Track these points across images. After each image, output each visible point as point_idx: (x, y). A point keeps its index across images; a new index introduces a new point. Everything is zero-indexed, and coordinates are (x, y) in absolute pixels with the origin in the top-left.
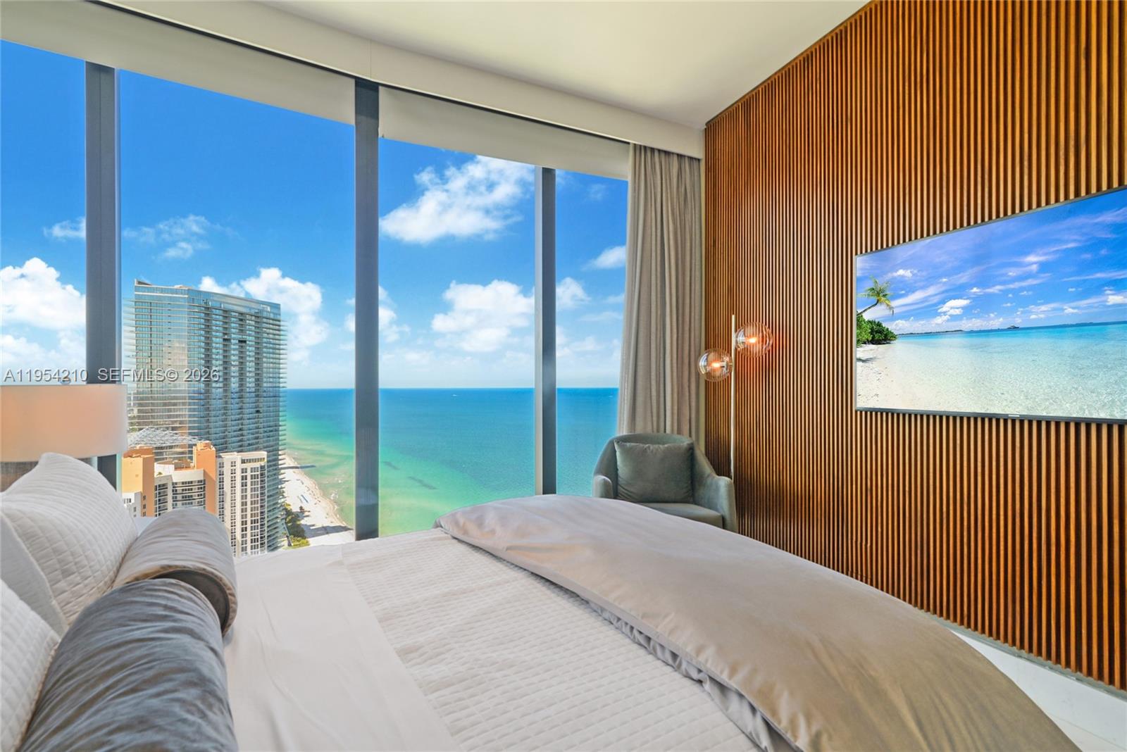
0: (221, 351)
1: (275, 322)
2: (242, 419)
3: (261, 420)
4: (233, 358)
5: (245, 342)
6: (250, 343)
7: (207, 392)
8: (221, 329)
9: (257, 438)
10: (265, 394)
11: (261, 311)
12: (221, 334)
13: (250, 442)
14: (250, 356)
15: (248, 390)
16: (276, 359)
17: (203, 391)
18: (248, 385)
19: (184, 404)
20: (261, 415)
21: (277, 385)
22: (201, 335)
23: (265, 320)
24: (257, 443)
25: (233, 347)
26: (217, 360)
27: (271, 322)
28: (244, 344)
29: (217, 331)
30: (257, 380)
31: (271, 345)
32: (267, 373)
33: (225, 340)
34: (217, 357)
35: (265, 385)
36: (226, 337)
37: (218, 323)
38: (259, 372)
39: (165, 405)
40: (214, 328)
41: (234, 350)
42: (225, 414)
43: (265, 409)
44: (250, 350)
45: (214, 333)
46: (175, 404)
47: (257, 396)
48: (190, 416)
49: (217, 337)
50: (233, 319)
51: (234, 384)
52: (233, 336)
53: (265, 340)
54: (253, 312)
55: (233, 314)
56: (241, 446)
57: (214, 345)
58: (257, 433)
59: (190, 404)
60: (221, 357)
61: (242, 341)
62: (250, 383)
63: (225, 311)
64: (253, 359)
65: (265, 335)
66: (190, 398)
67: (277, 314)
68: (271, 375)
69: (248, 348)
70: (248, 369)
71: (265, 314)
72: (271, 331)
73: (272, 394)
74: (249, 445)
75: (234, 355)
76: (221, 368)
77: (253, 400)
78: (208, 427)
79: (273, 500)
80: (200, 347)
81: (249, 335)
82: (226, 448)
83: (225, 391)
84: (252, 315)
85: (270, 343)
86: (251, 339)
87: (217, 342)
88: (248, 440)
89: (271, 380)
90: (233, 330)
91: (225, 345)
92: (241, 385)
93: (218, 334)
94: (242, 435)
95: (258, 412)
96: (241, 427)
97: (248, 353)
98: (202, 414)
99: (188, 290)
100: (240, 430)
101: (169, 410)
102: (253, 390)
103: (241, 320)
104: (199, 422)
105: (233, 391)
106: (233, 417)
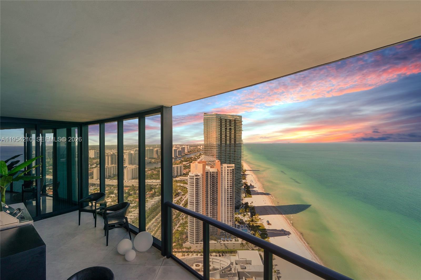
0: (225, 132)
1: (240, 122)
2: (230, 153)
3: (236, 154)
4: (228, 134)
5: (231, 129)
6: (233, 129)
7: (221, 145)
8: (225, 125)
9: (235, 160)
10: (237, 146)
11: (236, 119)
12: (225, 127)
13: (233, 161)
14: (232, 133)
15: (232, 144)
16: (240, 134)
17: (220, 145)
18: (232, 143)
19: (215, 148)
20: (236, 152)
21: (241, 143)
22: (219, 128)
23: (237, 121)
24: (235, 161)
25: (228, 131)
26: (223, 135)
27: (239, 122)
28: (231, 130)
29: (223, 126)
30: (235, 141)
31: (239, 130)
32: (238, 139)
33: (225, 129)
34: (223, 134)
35: (237, 143)
36: (226, 128)
37: (223, 123)
38: (235, 138)
39: (210, 149)
40: (222, 125)
41: (228, 132)
42: (225, 152)
43: (237, 150)
44: (233, 131)
45: (222, 127)
46: (213, 149)
47: (235, 146)
48: (216, 152)
49: (223, 128)
50: (228, 122)
51: (228, 142)
52: (228, 127)
53: (237, 128)
54: (233, 119)
55: (228, 120)
56: (230, 162)
57: (222, 130)
58: (235, 158)
59: (216, 148)
60: (225, 134)
61: (230, 129)
62: (232, 142)
63: (226, 120)
64: (234, 134)
65: (237, 126)
66: (216, 147)
67: (241, 119)
68: (239, 139)
69: (232, 131)
70: (232, 137)
71: (237, 120)
72: (239, 125)
73: (239, 146)
74: (232, 162)
75: (228, 133)
76: (224, 137)
77: (234, 147)
78: (221, 156)
79: (239, 180)
80: (219, 131)
81: (232, 127)
82: (226, 162)
83: (226, 145)
84: (233, 120)
85: (238, 129)
86: (233, 128)
87: (223, 129)
88: (232, 160)
89: (239, 141)
90: (228, 125)
91: (225, 130)
92: (230, 143)
93: (223, 127)
94: (230, 159)
95: (235, 151)
96: (230, 156)
97: (232, 132)
98: (219, 152)
99: (216, 114)
100: (230, 157)
101: (211, 150)
102: (234, 144)
103: (230, 122)
104: (219, 154)
105: (228, 145)
106: (228, 153)
